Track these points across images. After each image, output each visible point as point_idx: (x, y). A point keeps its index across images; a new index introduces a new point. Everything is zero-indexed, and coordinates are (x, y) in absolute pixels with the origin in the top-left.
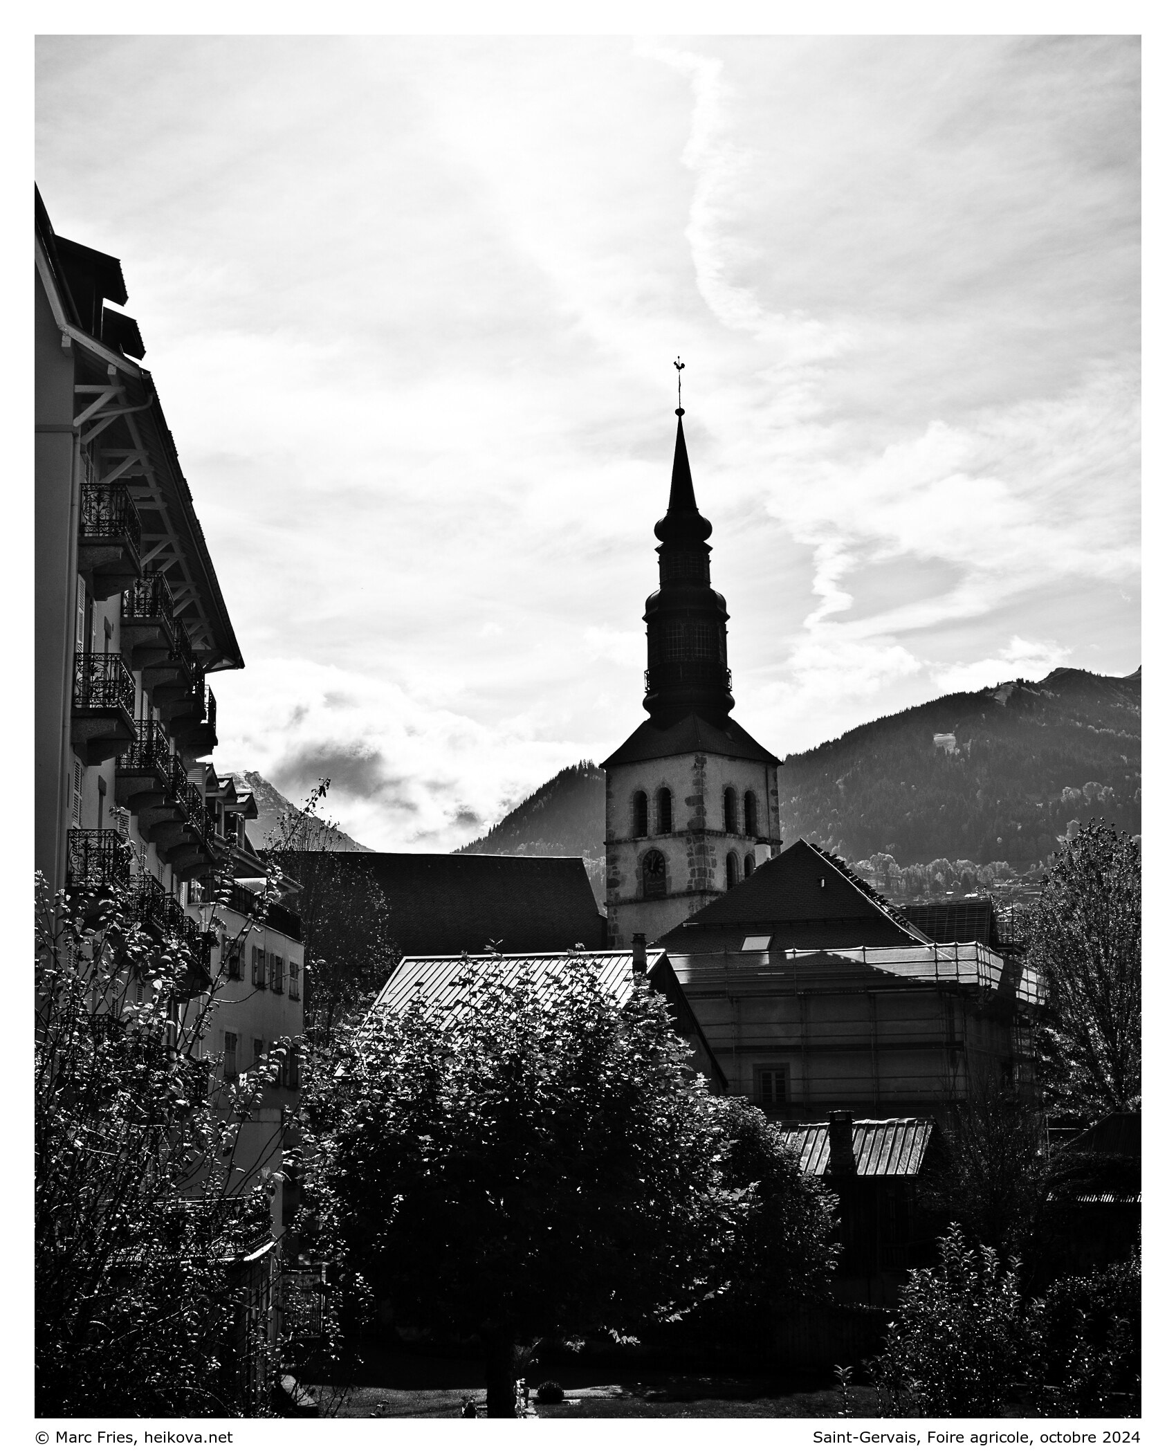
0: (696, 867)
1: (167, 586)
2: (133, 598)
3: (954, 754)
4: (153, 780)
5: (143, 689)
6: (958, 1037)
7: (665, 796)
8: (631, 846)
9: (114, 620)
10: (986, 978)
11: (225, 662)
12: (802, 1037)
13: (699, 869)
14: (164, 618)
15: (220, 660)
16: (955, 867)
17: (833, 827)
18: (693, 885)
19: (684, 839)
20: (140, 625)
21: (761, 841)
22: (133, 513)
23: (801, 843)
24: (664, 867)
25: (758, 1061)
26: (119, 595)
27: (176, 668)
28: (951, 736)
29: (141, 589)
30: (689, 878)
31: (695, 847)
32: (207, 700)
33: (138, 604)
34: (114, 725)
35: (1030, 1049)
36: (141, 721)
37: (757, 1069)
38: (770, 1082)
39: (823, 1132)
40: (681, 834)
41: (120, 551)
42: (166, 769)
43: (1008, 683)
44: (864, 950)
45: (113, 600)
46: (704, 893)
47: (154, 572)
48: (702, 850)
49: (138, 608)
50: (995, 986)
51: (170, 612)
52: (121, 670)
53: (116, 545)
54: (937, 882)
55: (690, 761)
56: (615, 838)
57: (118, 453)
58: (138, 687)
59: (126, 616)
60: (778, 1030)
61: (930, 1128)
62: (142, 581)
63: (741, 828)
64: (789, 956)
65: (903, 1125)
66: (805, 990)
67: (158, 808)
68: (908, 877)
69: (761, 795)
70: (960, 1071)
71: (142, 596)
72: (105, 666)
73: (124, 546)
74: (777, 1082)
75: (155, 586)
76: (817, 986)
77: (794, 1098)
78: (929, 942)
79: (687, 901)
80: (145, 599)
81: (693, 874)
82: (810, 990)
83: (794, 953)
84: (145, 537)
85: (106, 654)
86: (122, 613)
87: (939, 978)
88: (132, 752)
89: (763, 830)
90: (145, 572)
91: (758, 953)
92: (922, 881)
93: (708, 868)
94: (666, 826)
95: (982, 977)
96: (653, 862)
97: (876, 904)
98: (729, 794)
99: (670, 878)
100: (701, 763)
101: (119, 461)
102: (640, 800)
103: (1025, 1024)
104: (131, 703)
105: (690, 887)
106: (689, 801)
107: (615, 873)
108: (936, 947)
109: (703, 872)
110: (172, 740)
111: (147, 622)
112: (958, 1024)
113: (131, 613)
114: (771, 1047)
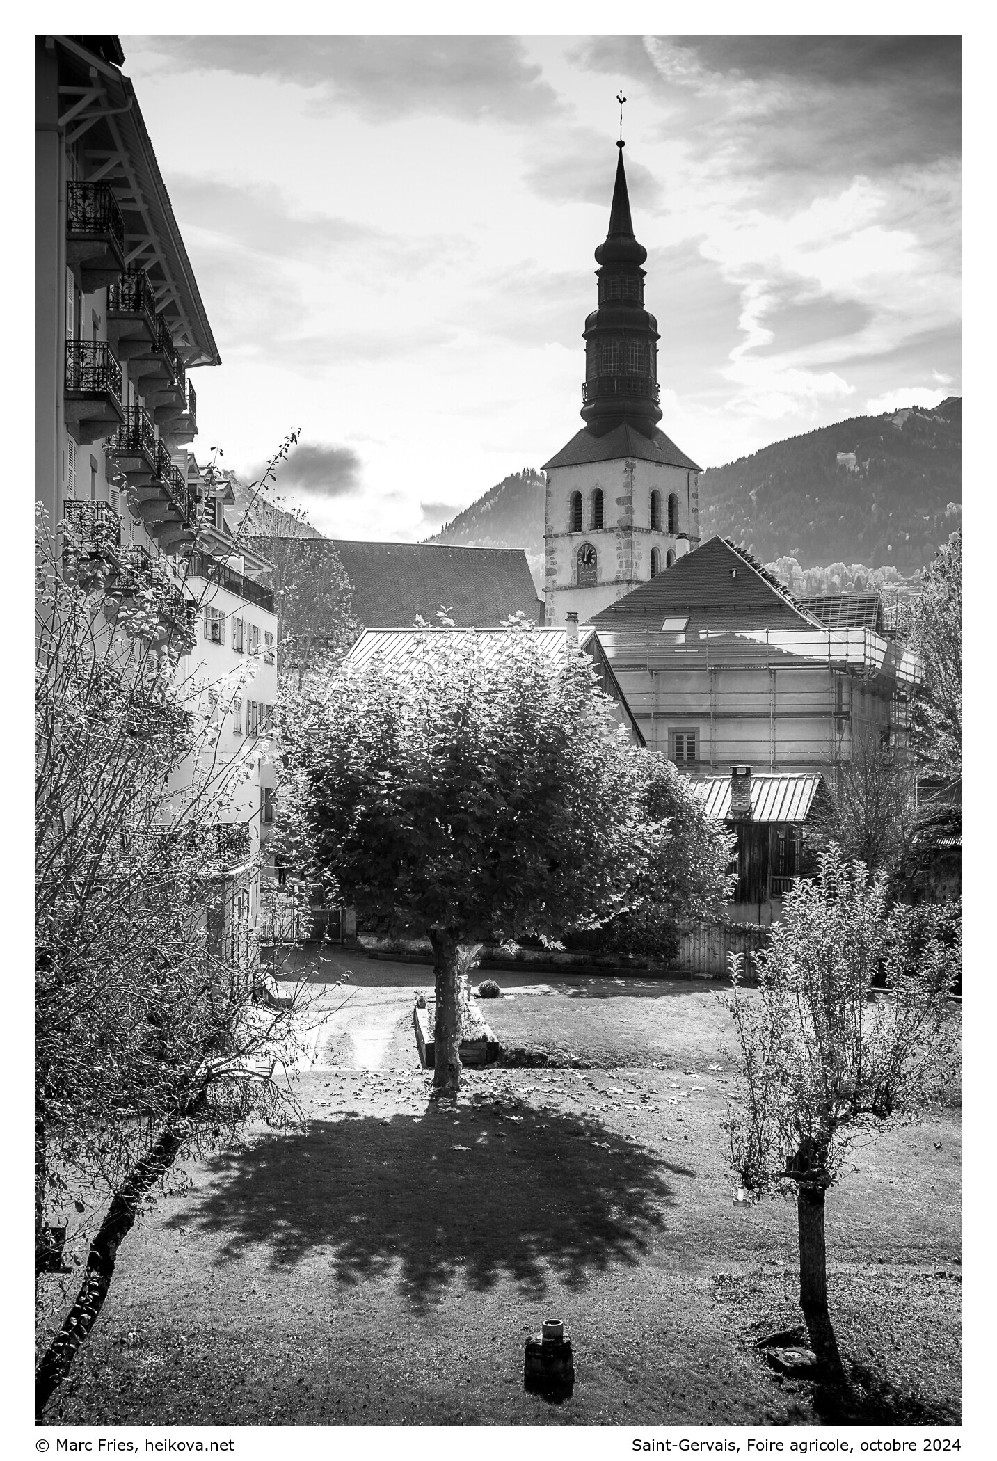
0: (624, 559)
1: (149, 283)
2: (118, 293)
3: (854, 471)
4: (140, 460)
5: (129, 379)
6: (845, 708)
7: (598, 497)
8: (568, 539)
9: (101, 313)
10: (871, 658)
11: (204, 359)
12: (711, 705)
13: (627, 562)
14: (147, 312)
15: (199, 357)
16: (850, 570)
17: (745, 533)
18: (621, 574)
19: (614, 535)
20: (125, 319)
21: (682, 536)
22: (115, 212)
23: (717, 540)
24: (595, 559)
25: (673, 725)
26: (105, 288)
27: (159, 360)
28: (852, 455)
29: (125, 285)
30: (617, 569)
31: (623, 541)
32: (187, 392)
33: (124, 300)
34: (103, 406)
35: (906, 720)
36: (128, 406)
37: (672, 732)
38: (682, 743)
39: (726, 784)
40: (611, 530)
41: (105, 246)
42: (152, 451)
43: (905, 409)
44: (767, 632)
45: (100, 293)
46: (629, 582)
47: (137, 270)
48: (629, 545)
49: (123, 303)
50: (879, 665)
51: (152, 308)
52: (108, 357)
53: (102, 241)
54: (833, 584)
55: (621, 465)
56: (553, 533)
57: (101, 154)
58: (124, 375)
59: (112, 309)
60: (690, 700)
61: (817, 781)
62: (126, 277)
63: (664, 525)
64: (702, 636)
65: (794, 779)
66: (715, 666)
67: (145, 486)
68: (809, 579)
69: (682, 498)
70: (846, 736)
71: (127, 291)
72: (94, 353)
73: (109, 241)
74: (688, 743)
75: (138, 283)
76: (725, 662)
77: (702, 757)
78: (824, 627)
79: (615, 588)
80: (129, 295)
81: (621, 566)
82: (720, 666)
83: (707, 633)
84: (128, 237)
85: (95, 342)
86: (108, 307)
87: (832, 658)
88: (121, 434)
89: (683, 527)
90: (129, 269)
91: (675, 633)
92: (820, 582)
93: (634, 561)
94: (598, 523)
95: (869, 658)
96: (587, 554)
97: (780, 594)
98: (654, 497)
99: (601, 568)
100: (631, 468)
101: (102, 162)
102: (577, 499)
103: (903, 699)
104: (118, 388)
105: (618, 577)
106: (619, 501)
107: (553, 563)
108: (829, 631)
109: (630, 565)
110: (157, 427)
111: (132, 316)
112: (845, 697)
113: (117, 308)
114: (684, 713)
